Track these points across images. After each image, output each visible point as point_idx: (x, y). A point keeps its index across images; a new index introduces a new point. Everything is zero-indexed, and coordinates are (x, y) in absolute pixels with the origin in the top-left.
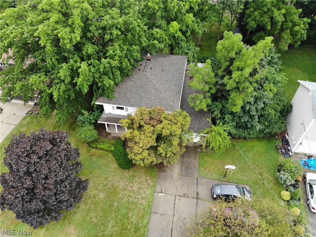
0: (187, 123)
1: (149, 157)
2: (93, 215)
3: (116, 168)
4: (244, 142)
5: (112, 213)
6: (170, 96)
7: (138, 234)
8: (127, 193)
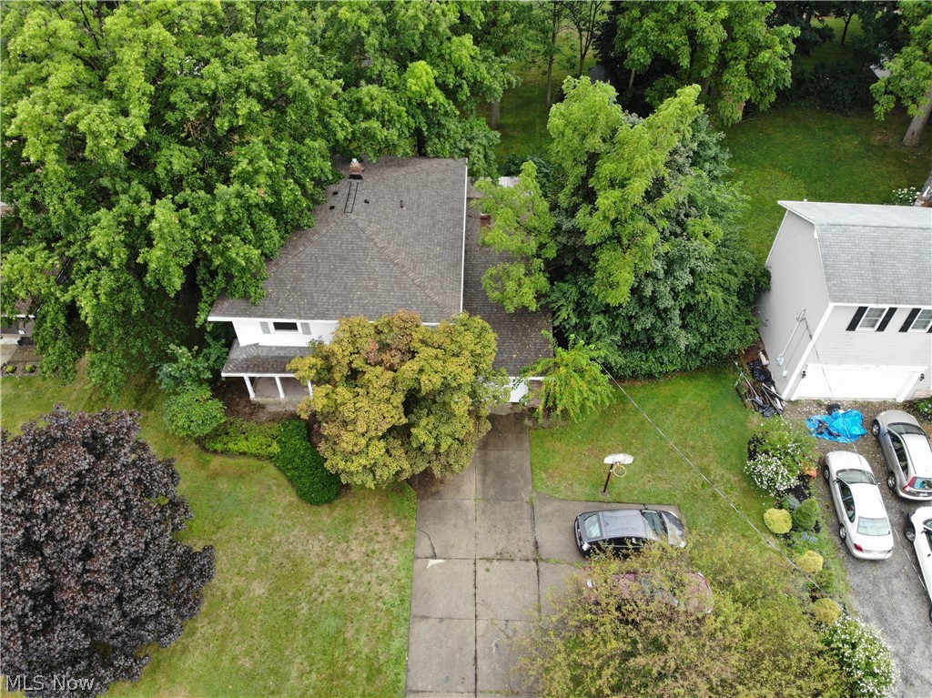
0: (489, 350)
1: (388, 460)
2: (238, 649)
3: (291, 504)
4: (648, 388)
5: (295, 635)
6: (433, 278)
7: (379, 683)
8: (332, 572)
